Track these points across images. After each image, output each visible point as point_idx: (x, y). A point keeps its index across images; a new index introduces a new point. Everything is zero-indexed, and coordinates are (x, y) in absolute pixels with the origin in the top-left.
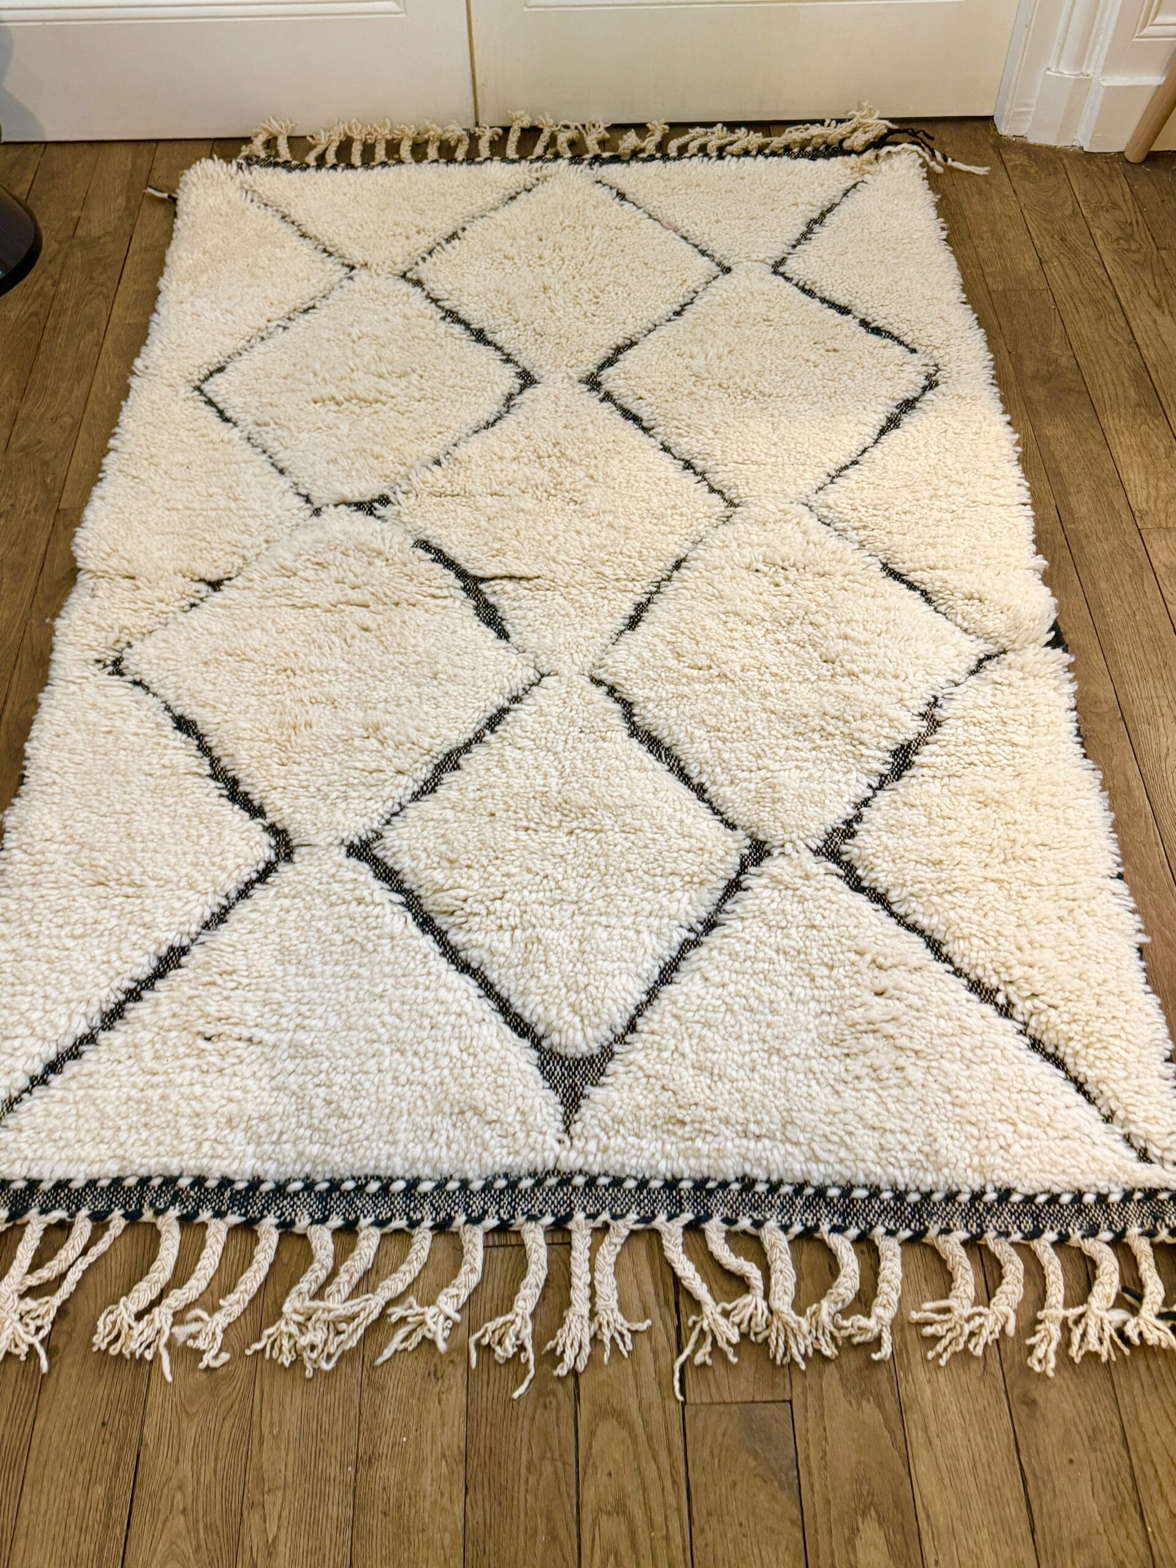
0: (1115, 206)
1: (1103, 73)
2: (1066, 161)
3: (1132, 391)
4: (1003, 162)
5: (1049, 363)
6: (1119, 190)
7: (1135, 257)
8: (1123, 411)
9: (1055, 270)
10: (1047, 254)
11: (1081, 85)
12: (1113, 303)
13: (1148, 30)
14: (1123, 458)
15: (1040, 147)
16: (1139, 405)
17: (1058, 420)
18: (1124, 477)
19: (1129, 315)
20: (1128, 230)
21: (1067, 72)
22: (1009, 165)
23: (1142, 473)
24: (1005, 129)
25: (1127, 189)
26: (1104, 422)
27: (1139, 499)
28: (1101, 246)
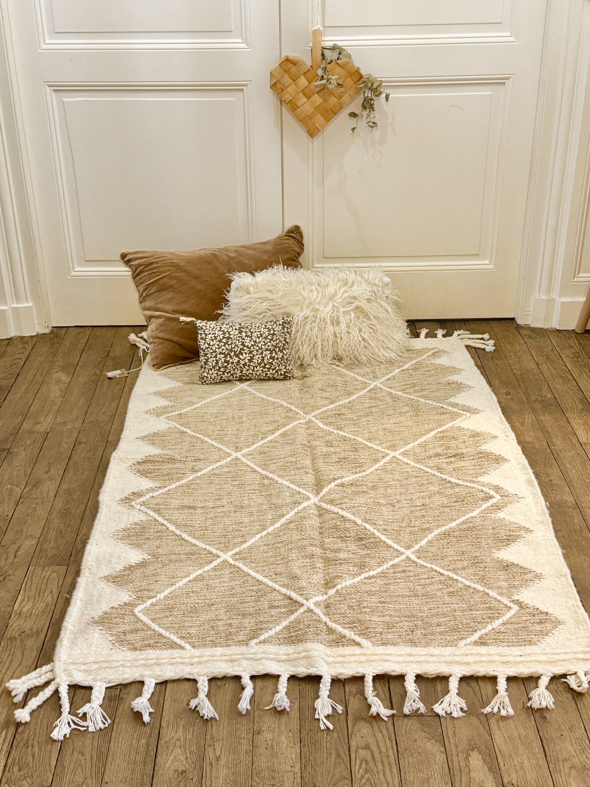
0: (571, 347)
1: (559, 297)
2: (548, 333)
3: (580, 405)
4: (520, 333)
5: (542, 397)
6: (573, 342)
7: (581, 363)
8: (576, 412)
9: (544, 368)
10: (540, 362)
11: (551, 302)
12: (571, 378)
13: (576, 279)
14: (576, 427)
15: (536, 328)
16: (583, 410)
17: (546, 414)
18: (577, 433)
19: (578, 382)
20: (578, 355)
21: (544, 297)
22: (522, 334)
23: (585, 431)
24: (520, 322)
25: (576, 342)
26: (567, 415)
27: (583, 439)
28: (565, 360)
